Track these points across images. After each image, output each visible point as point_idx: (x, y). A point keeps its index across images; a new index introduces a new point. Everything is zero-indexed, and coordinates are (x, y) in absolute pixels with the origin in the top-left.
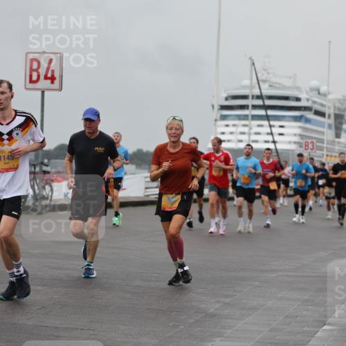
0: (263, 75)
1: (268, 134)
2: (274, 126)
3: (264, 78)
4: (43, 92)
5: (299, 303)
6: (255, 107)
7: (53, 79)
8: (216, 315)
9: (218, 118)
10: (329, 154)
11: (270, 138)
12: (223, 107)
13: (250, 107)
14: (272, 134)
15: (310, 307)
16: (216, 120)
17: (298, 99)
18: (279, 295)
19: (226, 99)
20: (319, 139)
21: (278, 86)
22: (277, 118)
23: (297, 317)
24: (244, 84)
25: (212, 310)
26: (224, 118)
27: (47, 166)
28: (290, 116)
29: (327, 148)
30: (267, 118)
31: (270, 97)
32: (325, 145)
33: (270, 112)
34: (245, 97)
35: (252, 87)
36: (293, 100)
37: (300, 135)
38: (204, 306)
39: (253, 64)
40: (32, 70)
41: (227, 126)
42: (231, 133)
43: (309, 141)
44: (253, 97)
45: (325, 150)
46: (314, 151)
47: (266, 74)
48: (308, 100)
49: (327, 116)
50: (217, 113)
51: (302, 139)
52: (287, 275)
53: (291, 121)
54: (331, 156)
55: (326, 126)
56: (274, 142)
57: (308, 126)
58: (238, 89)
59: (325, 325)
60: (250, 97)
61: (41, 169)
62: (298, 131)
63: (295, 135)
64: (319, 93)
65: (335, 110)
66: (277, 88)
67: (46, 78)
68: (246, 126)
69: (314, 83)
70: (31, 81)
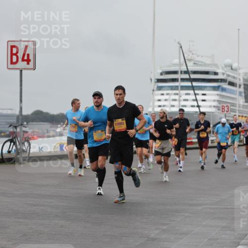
0: (189, 55)
1: (194, 100)
2: (198, 94)
3: (189, 58)
4: (21, 71)
5: (219, 229)
6: (183, 80)
7: (28, 61)
8: (156, 239)
9: (155, 89)
10: (241, 115)
11: (195, 103)
12: (159, 81)
13: (179, 80)
14: (196, 100)
15: (228, 232)
16: (153, 90)
17: (216, 74)
18: (205, 223)
19: (161, 74)
20: (232, 103)
21: (200, 63)
22: (200, 88)
23: (218, 239)
24: (174, 62)
25: (152, 236)
26: (160, 88)
27: (26, 127)
28: (210, 87)
29: (239, 110)
30: (193, 88)
31: (195, 72)
32: (237, 108)
33: (195, 84)
34: (175, 72)
35: (180, 65)
36: (212, 74)
37: (218, 101)
38: (147, 232)
39: (181, 47)
40: (12, 54)
41: (163, 94)
42: (166, 100)
43: (225, 105)
44: (181, 72)
45: (237, 112)
46: (229, 112)
47: (191, 55)
48: (223, 74)
49: (238, 85)
50: (154, 85)
51: (219, 104)
52: (210, 208)
53: (211, 90)
54: (242, 116)
55: (238, 93)
56: (198, 106)
57: (224, 94)
58: (170, 66)
59: (239, 245)
60: (179, 73)
61: (21, 129)
62: (217, 98)
63: (214, 101)
64: (232, 69)
65: (244, 81)
66: (200, 65)
67: (23, 60)
68: (177, 94)
69: (228, 61)
70: (12, 63)
